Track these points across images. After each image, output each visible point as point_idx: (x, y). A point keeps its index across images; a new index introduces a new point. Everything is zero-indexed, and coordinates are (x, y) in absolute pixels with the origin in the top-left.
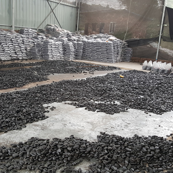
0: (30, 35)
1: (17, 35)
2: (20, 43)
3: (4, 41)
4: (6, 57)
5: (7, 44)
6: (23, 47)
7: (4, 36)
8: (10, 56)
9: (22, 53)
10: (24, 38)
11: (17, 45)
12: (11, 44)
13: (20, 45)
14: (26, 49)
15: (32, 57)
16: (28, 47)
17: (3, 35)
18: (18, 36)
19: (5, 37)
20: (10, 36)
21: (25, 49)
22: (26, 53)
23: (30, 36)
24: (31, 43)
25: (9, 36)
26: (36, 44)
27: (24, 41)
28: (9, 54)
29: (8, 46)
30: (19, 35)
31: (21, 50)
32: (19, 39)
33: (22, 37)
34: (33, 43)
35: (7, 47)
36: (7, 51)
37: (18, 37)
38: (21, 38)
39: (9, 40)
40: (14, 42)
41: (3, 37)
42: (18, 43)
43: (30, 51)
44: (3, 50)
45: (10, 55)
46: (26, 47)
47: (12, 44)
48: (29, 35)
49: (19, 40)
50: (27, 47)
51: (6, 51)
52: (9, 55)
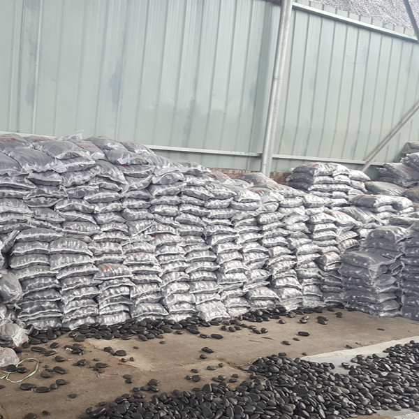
0: (335, 193)
1: (287, 197)
2: (296, 234)
3: (225, 225)
4: (223, 301)
5: (234, 241)
6: (305, 253)
7: (225, 203)
8: (245, 296)
9: (300, 278)
10: (313, 210)
11: (280, 244)
12: (252, 241)
13: (294, 242)
14: (319, 263)
15: (342, 296)
16: (328, 248)
17: (222, 198)
18: (290, 202)
19: (230, 206)
20: (253, 201)
21: (316, 261)
22: (316, 277)
23: (336, 197)
24: (344, 232)
25: (248, 201)
26: (364, 233)
27: (314, 224)
28: (241, 288)
29: (240, 251)
30: (293, 197)
31: (294, 267)
32: (294, 214)
33: (307, 206)
34: (354, 229)
35: (236, 255)
36: (234, 272)
37: (287, 207)
38: (302, 211)
39: (248, 221)
40: (270, 230)
41: (221, 208)
42: (285, 232)
43: (336, 271)
44: (216, 271)
45: (246, 290)
46: (319, 252)
47: (259, 241)
48: (331, 191)
49: (294, 219)
50: (324, 250)
51: (228, 276)
52: (239, 291)
